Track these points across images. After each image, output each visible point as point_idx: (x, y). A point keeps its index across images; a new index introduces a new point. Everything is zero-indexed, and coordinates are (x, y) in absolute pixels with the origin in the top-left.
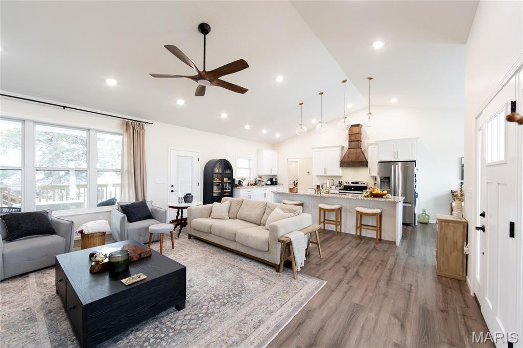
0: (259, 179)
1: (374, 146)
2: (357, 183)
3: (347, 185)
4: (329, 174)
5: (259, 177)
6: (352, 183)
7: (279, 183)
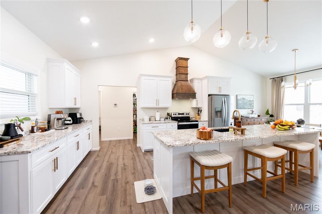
0: (59, 116)
1: (199, 81)
2: (183, 114)
3: (175, 116)
4: (161, 105)
5: (58, 113)
6: (179, 114)
7: (85, 119)
